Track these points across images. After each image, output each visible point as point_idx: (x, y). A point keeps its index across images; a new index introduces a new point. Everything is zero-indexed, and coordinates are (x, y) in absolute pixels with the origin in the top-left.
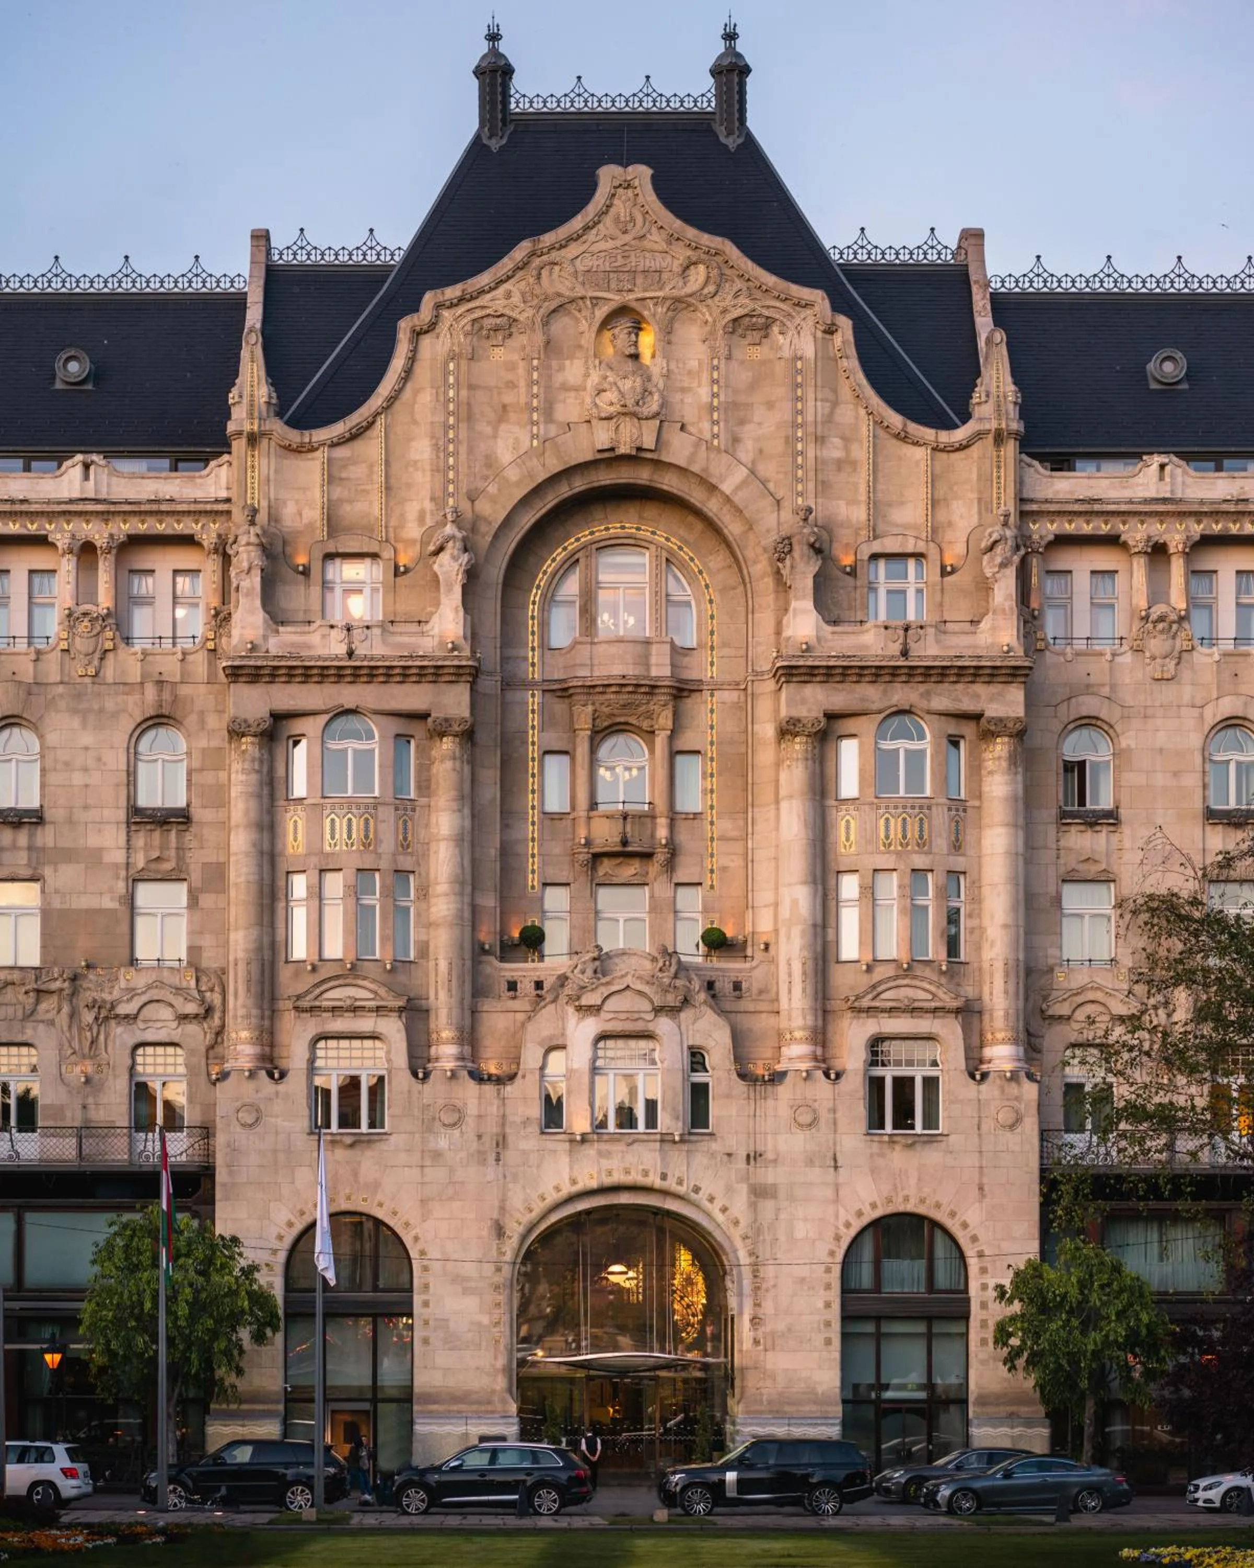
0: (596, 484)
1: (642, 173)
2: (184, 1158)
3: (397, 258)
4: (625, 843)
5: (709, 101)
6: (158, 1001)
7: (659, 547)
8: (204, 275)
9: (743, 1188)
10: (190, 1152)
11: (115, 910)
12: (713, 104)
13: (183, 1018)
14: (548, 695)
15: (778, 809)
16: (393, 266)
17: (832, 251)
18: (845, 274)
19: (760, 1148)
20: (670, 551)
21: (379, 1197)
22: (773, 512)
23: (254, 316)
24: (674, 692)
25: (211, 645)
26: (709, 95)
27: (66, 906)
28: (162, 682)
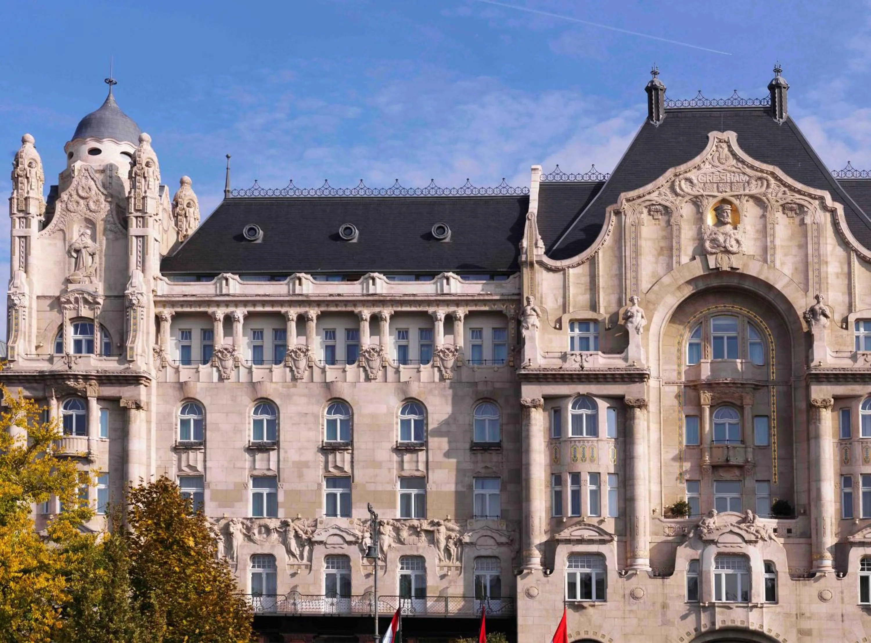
0: (710, 286)
1: (732, 136)
2: (500, 612)
3: (606, 178)
4: (727, 460)
5: (768, 102)
6: (485, 536)
7: (744, 316)
8: (507, 187)
9: (795, 630)
10: (503, 609)
11: (465, 492)
12: (770, 103)
13: (500, 544)
14: (687, 389)
15: (809, 445)
16: (605, 182)
17: (833, 173)
18: (841, 184)
19: (803, 611)
20: (749, 318)
21: (602, 632)
22: (803, 298)
23: (534, 207)
24: (753, 386)
25: (511, 364)
26: (768, 99)
27: (439, 490)
28: (486, 381)
